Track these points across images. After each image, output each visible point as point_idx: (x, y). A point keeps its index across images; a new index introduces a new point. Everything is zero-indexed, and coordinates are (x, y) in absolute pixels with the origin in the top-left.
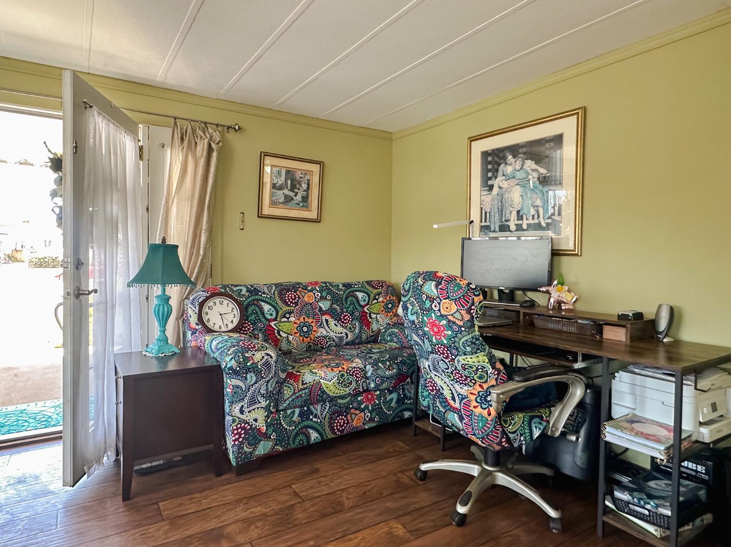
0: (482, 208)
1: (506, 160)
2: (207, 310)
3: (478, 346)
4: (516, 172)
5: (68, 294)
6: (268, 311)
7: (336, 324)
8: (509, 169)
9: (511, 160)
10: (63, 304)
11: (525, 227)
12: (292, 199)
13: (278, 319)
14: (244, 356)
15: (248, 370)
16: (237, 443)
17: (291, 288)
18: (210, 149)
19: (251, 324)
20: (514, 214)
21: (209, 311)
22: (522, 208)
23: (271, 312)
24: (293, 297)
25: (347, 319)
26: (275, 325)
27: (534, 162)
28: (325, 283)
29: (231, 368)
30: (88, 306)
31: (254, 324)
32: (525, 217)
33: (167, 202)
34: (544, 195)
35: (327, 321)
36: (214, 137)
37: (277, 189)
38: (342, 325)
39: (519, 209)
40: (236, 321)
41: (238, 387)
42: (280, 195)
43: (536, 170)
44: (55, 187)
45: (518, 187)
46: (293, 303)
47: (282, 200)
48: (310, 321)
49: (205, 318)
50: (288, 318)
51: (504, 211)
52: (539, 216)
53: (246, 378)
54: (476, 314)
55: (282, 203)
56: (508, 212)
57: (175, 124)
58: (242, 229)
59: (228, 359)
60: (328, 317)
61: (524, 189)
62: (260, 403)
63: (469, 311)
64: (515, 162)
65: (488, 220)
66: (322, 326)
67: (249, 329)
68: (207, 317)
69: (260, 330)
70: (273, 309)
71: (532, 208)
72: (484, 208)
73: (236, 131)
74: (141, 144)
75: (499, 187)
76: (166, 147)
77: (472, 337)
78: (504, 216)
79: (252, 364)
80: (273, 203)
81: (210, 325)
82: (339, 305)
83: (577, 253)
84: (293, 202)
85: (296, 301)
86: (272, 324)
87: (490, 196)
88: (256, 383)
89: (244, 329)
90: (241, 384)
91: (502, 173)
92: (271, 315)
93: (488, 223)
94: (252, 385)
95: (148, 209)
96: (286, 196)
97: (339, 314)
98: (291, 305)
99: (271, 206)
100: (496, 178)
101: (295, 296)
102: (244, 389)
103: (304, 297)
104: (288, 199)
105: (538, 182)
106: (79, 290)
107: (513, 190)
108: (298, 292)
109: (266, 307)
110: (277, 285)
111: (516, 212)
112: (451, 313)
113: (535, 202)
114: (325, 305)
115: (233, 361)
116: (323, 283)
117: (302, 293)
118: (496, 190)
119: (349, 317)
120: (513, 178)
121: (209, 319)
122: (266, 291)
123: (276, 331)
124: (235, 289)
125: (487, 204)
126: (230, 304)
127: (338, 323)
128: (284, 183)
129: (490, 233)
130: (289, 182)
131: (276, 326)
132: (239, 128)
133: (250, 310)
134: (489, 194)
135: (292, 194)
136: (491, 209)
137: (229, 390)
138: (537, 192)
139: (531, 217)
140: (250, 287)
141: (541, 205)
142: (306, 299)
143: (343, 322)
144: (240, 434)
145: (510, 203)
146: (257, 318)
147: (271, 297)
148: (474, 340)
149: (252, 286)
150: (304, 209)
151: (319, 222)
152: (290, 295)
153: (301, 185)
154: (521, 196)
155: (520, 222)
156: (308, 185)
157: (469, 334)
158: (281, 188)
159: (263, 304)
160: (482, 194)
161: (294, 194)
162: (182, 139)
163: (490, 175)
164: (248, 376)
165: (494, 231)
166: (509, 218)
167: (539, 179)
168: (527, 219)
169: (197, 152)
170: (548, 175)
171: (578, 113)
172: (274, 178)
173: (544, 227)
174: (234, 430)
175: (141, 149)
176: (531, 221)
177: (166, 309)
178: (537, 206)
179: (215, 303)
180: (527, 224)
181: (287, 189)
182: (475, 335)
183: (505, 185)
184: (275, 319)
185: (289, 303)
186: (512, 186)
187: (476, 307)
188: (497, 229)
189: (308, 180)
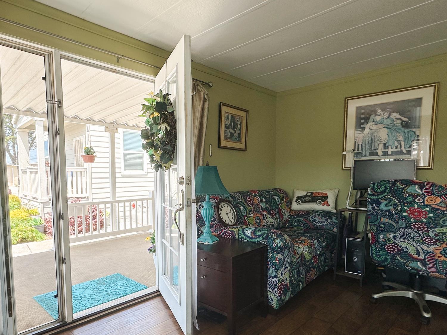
0: (355, 142)
1: (376, 112)
4: (384, 120)
8: (378, 118)
9: (380, 112)
11: (390, 153)
16: (280, 294)
20: (381, 146)
22: (388, 142)
27: (398, 114)
32: (390, 147)
34: (405, 134)
39: (385, 142)
43: (400, 119)
45: (385, 129)
51: (373, 143)
52: (401, 147)
56: (376, 144)
61: (390, 130)
64: (384, 114)
65: (360, 149)
71: (396, 141)
72: (357, 142)
75: (370, 129)
78: (373, 146)
83: (431, 167)
87: (362, 135)
91: (372, 120)
93: (360, 151)
100: (367, 123)
105: (401, 126)
107: (381, 130)
111: (383, 144)
112: (436, 203)
113: (398, 138)
118: (367, 131)
120: (382, 123)
125: (360, 139)
129: (362, 157)
134: (362, 133)
136: (363, 143)
138: (400, 132)
139: (395, 147)
141: (402, 140)
145: (378, 138)
154: (388, 134)
155: (387, 150)
160: (356, 133)
163: (362, 121)
165: (365, 156)
166: (377, 148)
167: (402, 124)
168: (392, 148)
170: (409, 122)
171: (435, 85)
173: (405, 153)
176: (394, 149)
178: (400, 141)
180: (391, 151)
183: (374, 127)
186: (380, 129)
188: (368, 154)
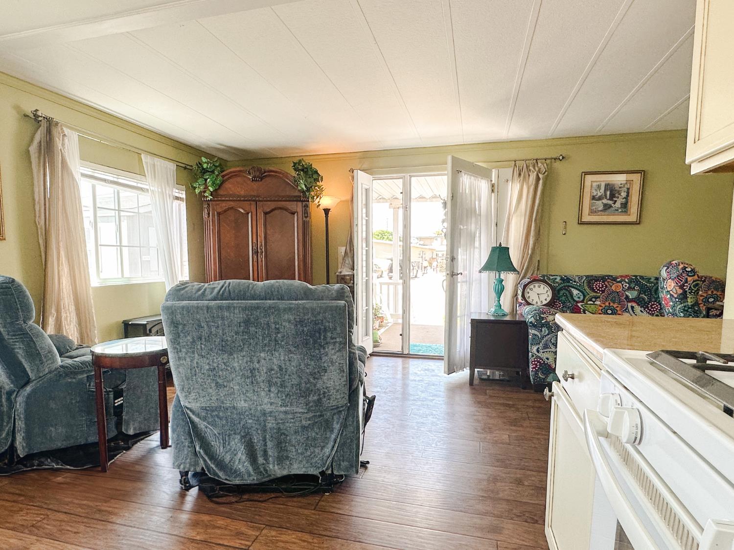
2: (528, 290)
3: (691, 313)
5: (448, 274)
6: (577, 295)
7: (642, 310)
10: (446, 280)
12: (611, 206)
13: (585, 302)
14: (540, 316)
15: (543, 326)
17: (600, 279)
18: (538, 179)
19: (562, 303)
21: (530, 291)
23: (579, 296)
24: (601, 286)
25: (655, 308)
26: (582, 305)
28: (636, 276)
29: (531, 322)
30: (457, 282)
31: (564, 303)
33: (509, 219)
35: (632, 307)
36: (542, 169)
37: (597, 200)
38: (648, 313)
40: (549, 299)
41: (536, 335)
42: (599, 205)
44: (444, 217)
46: (600, 291)
47: (601, 208)
48: (615, 306)
49: (526, 295)
50: (594, 302)
53: (541, 331)
54: (689, 290)
55: (601, 211)
57: (515, 165)
58: (565, 234)
59: (530, 317)
60: (634, 304)
62: (551, 348)
63: (681, 287)
66: (627, 311)
67: (559, 306)
68: (528, 295)
69: (568, 308)
70: (581, 294)
73: (561, 160)
74: (493, 182)
76: (509, 182)
77: (685, 306)
79: (545, 322)
80: (592, 212)
81: (530, 301)
82: (647, 295)
84: (612, 209)
85: (603, 289)
86: (579, 305)
88: (548, 335)
89: (555, 306)
90: (538, 334)
92: (579, 298)
94: (546, 336)
95: (497, 225)
96: (605, 205)
97: (646, 303)
98: (598, 292)
99: (590, 214)
101: (602, 285)
102: (540, 337)
103: (611, 287)
104: (607, 207)
106: (453, 272)
108: (606, 283)
109: (575, 292)
110: (587, 277)
114: (632, 294)
115: (533, 318)
116: (634, 276)
117: (610, 283)
119: (657, 306)
121: (529, 297)
122: (577, 280)
123: (582, 310)
124: (551, 278)
126: (546, 288)
127: (644, 309)
128: (604, 194)
130: (608, 193)
131: (583, 307)
132: (563, 158)
133: (562, 293)
135: (610, 202)
137: (530, 337)
140: (563, 277)
142: (613, 288)
143: (650, 310)
144: (536, 365)
146: (567, 299)
147: (580, 285)
148: (686, 309)
149: (565, 276)
150: (623, 214)
151: (639, 224)
152: (597, 285)
153: (620, 194)
156: (628, 193)
157: (681, 304)
158: (600, 199)
159: (572, 289)
161: (613, 202)
162: (520, 174)
164: (543, 329)
169: (529, 182)
172: (594, 191)
174: (532, 361)
175: (493, 186)
177: (500, 287)
179: (534, 286)
181: (606, 198)
182: (688, 305)
184: (582, 301)
185: (596, 290)
187: (689, 284)
189: (628, 189)
